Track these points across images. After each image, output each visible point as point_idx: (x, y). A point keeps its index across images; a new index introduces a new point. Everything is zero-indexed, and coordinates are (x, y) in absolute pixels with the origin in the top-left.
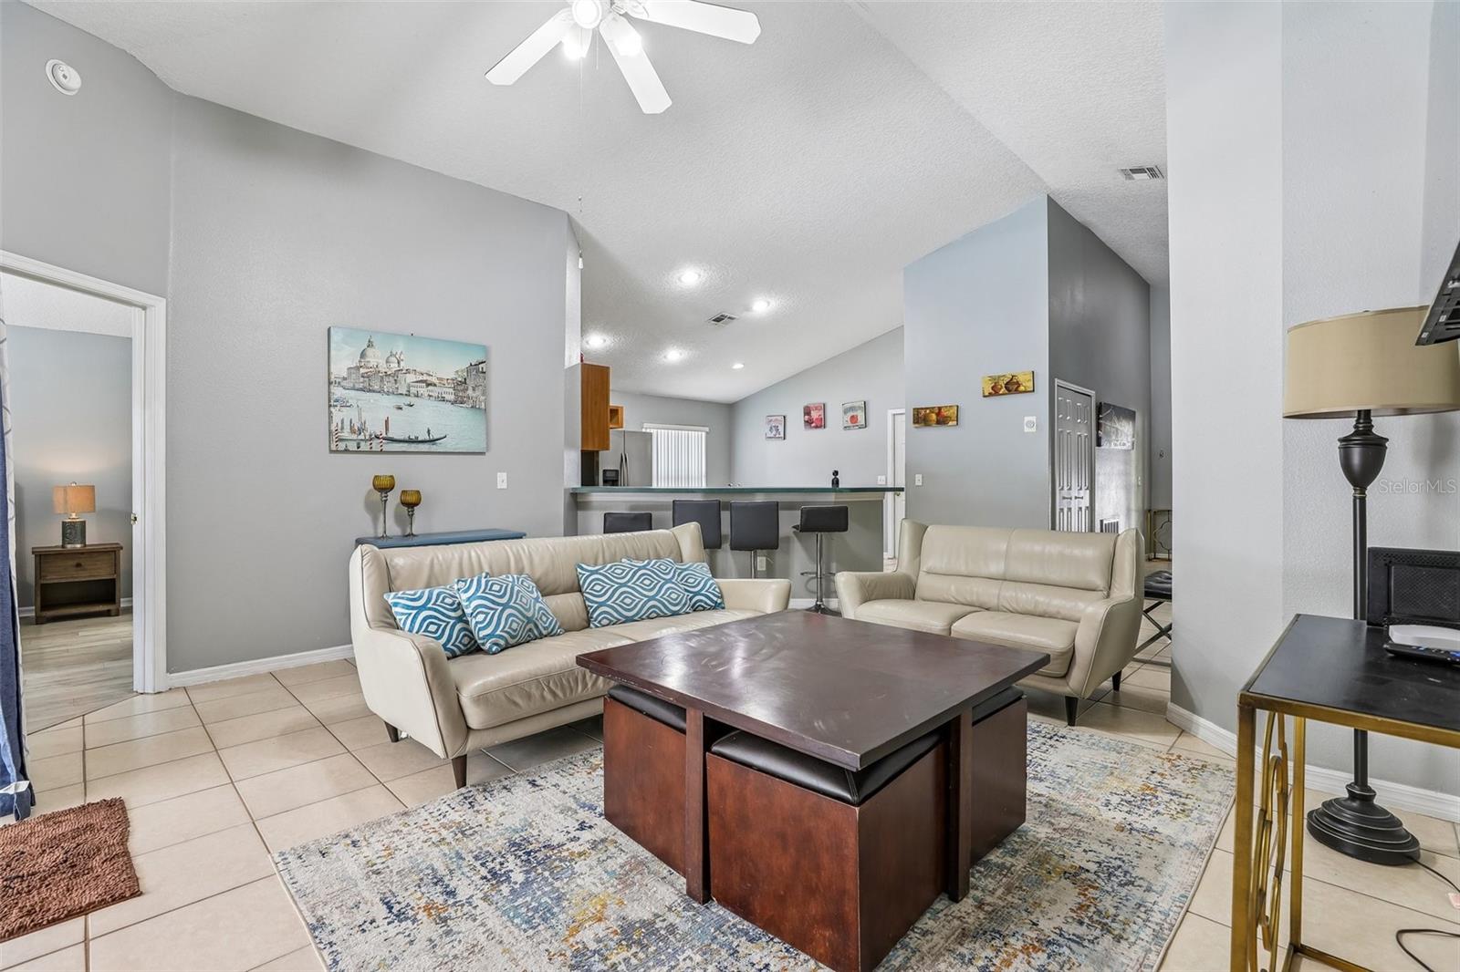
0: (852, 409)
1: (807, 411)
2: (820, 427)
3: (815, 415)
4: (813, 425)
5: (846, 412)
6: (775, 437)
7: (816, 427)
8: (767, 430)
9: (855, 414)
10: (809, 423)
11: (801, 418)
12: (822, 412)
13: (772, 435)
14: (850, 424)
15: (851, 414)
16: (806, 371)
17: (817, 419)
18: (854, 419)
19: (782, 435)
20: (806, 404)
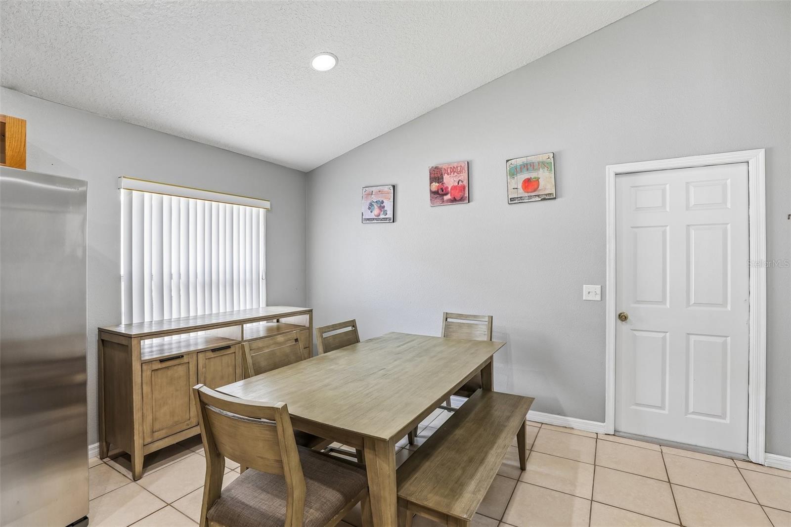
0: (526, 167)
1: (436, 175)
2: (462, 199)
3: (450, 181)
4: (446, 198)
5: (513, 172)
6: (377, 219)
7: (454, 200)
8: (364, 208)
9: (533, 175)
10: (438, 194)
11: (425, 186)
12: (464, 176)
13: (372, 216)
14: (521, 193)
15: (525, 176)
16: (436, 109)
17: (454, 188)
18: (529, 185)
19: (390, 215)
20: (434, 164)
